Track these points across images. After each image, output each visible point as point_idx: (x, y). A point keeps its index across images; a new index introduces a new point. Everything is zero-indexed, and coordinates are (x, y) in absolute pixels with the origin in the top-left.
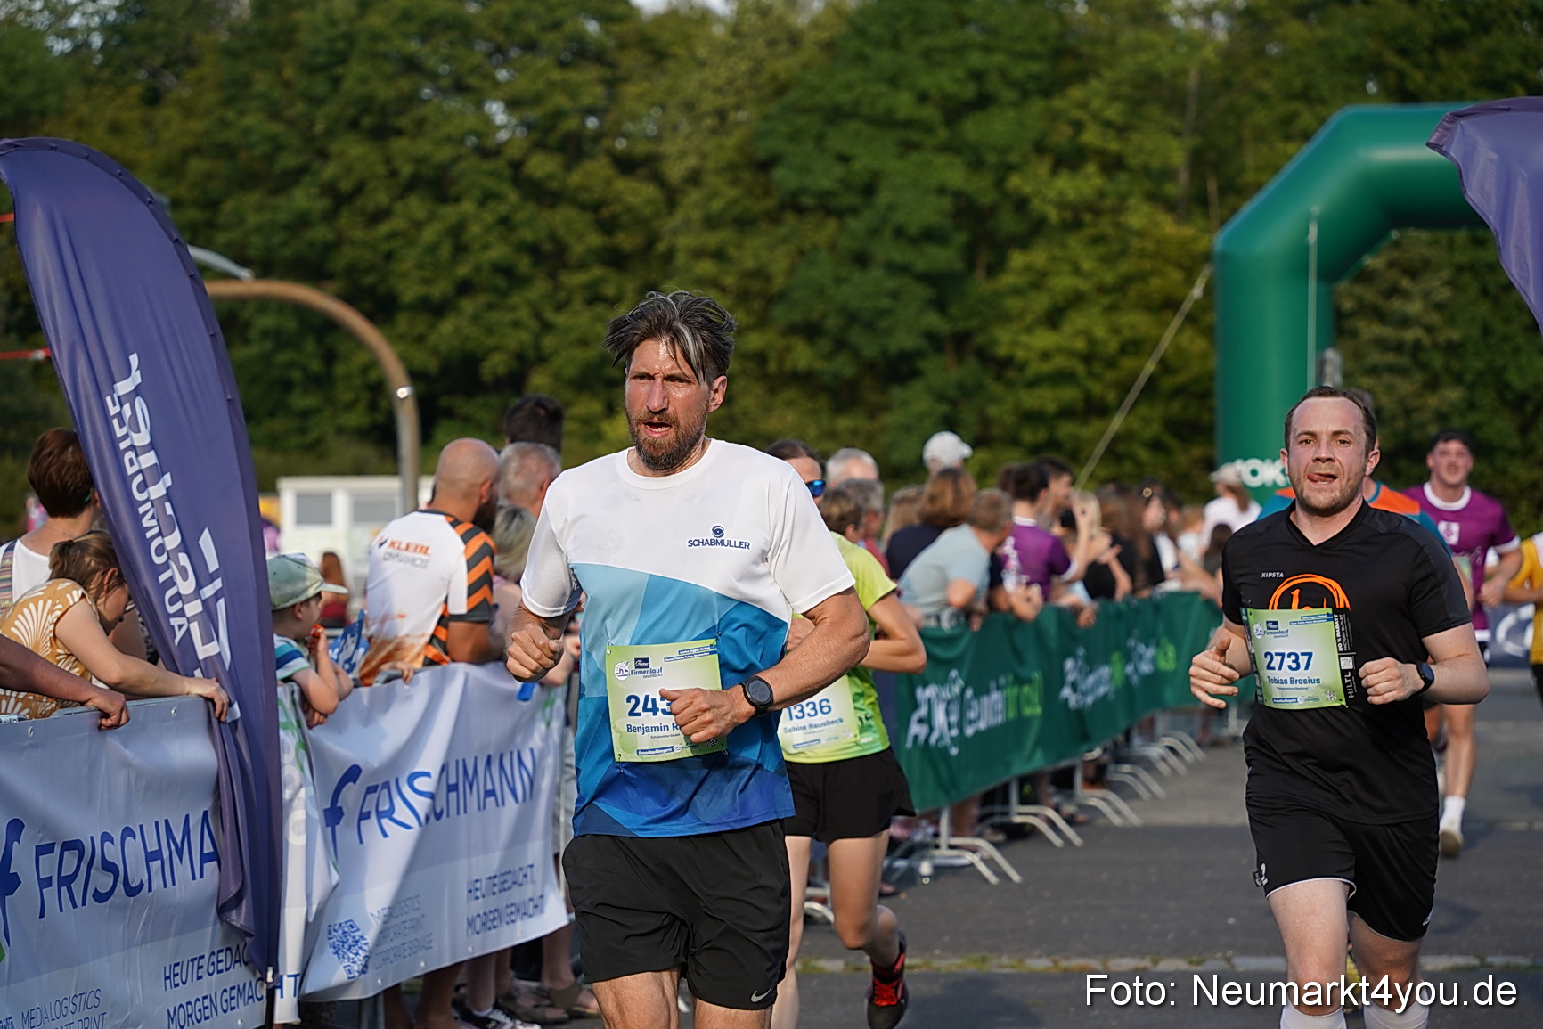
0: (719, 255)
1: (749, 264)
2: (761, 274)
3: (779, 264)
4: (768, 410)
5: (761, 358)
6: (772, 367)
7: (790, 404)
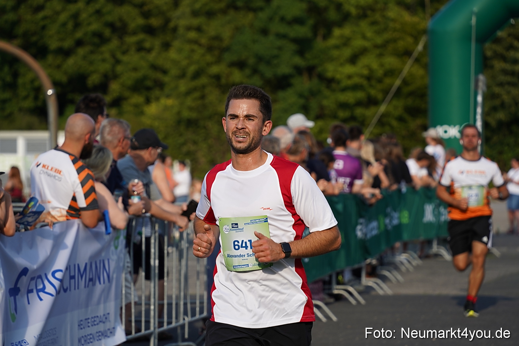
0: (199, 29)
2: (218, 38)
3: (226, 33)
5: (217, 77)
6: (223, 81)
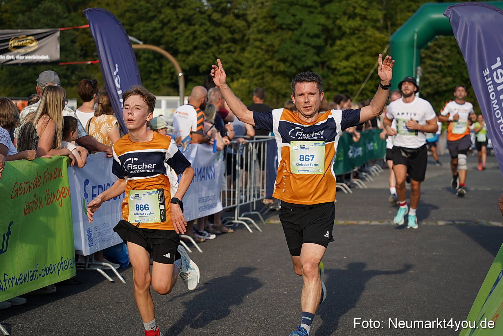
0: (261, 40)
1: (269, 43)
2: (272, 45)
3: (276, 43)
4: (273, 81)
5: (271, 67)
6: (274, 70)
7: (278, 79)
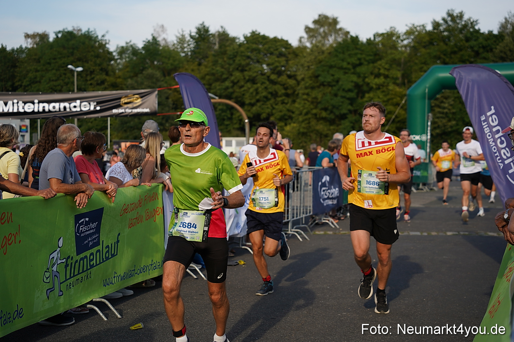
0: (308, 94)
1: (314, 96)
2: (316, 98)
3: (319, 96)
4: (317, 125)
5: (315, 115)
6: (318, 116)
7: (321, 124)
